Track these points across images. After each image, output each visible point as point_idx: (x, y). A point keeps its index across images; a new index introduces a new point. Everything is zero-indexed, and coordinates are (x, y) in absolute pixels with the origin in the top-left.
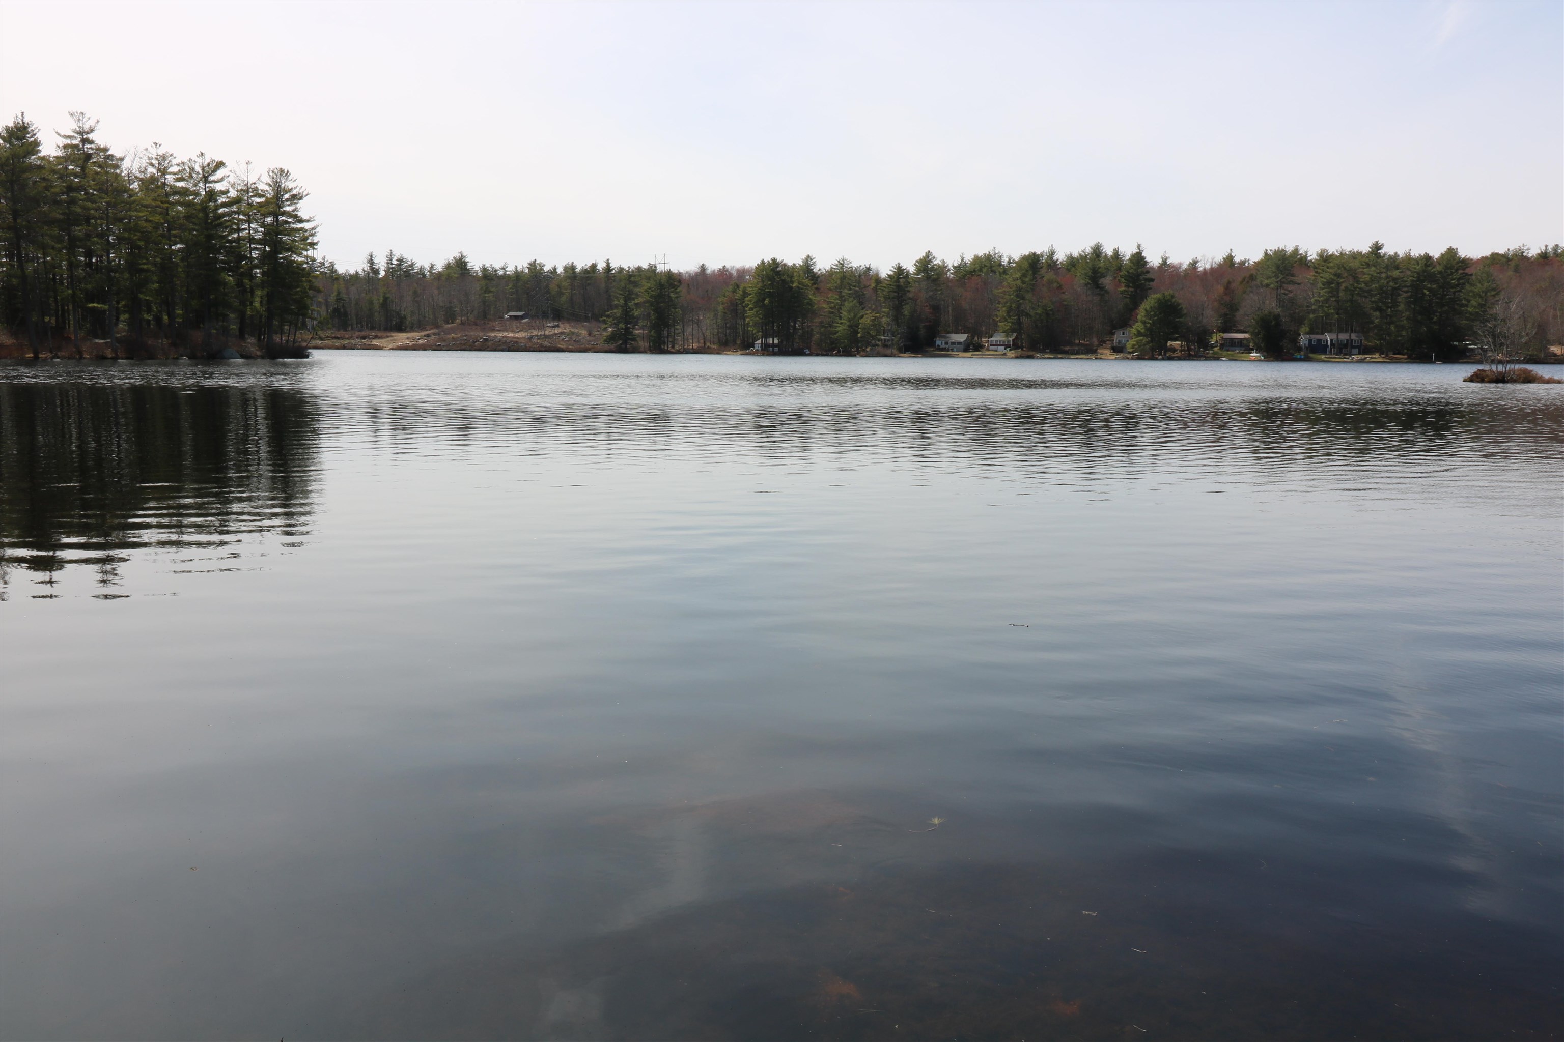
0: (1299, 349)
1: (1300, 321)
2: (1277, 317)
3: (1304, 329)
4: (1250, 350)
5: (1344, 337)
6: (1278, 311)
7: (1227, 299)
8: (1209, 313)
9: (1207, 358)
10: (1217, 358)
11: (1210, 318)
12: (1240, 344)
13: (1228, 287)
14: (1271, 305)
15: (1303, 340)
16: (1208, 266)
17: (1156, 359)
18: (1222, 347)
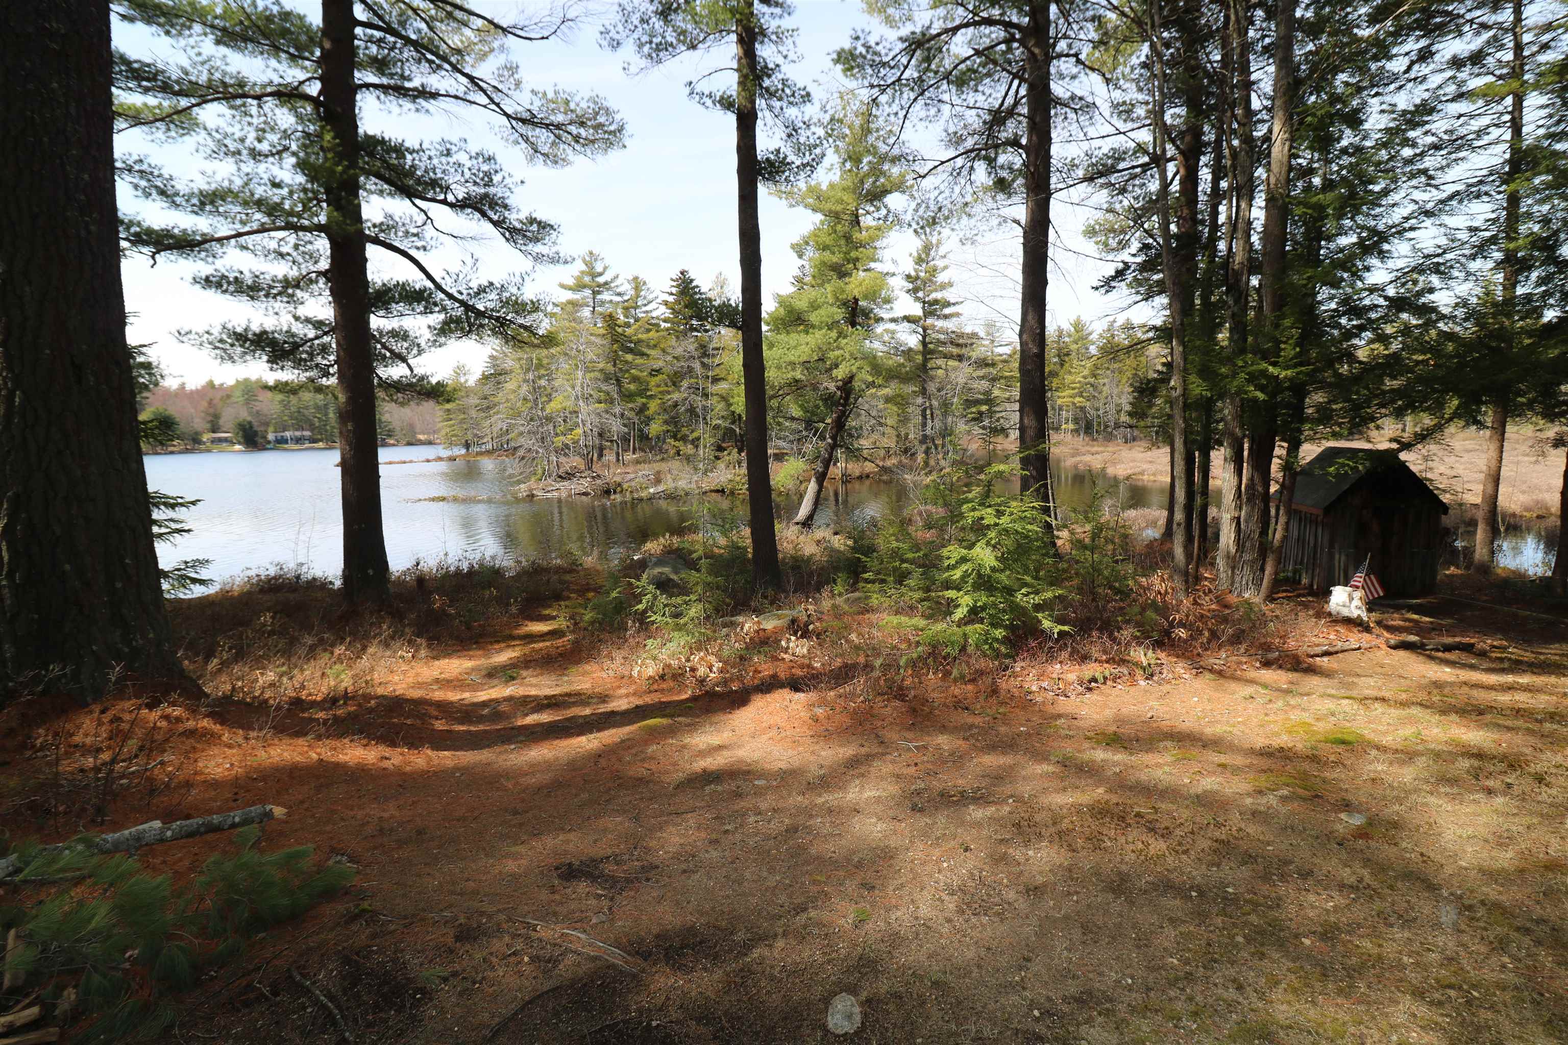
0: (269, 442)
1: (267, 424)
2: (250, 423)
3: (271, 429)
4: (233, 444)
5: (298, 434)
6: (249, 419)
7: (211, 411)
8: (197, 420)
9: (201, 451)
10: (209, 451)
11: (200, 424)
12: (226, 440)
13: (210, 402)
14: (244, 415)
15: (271, 437)
16: (194, 388)
17: (160, 454)
18: (212, 442)
